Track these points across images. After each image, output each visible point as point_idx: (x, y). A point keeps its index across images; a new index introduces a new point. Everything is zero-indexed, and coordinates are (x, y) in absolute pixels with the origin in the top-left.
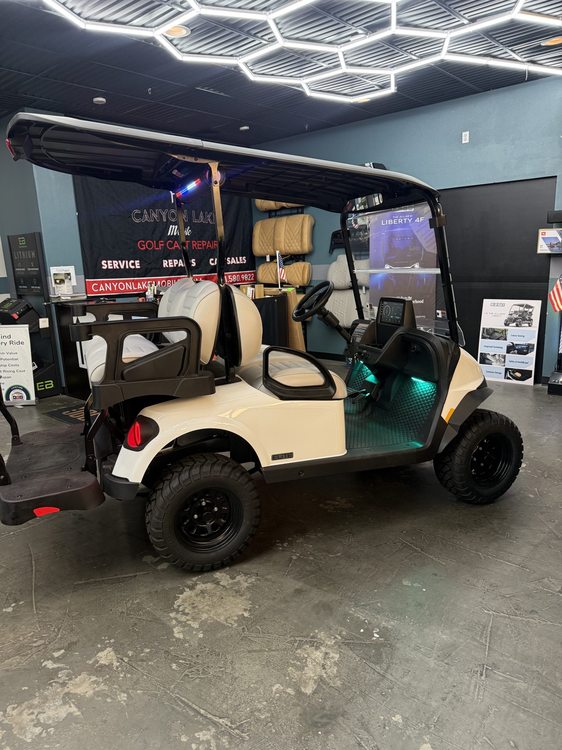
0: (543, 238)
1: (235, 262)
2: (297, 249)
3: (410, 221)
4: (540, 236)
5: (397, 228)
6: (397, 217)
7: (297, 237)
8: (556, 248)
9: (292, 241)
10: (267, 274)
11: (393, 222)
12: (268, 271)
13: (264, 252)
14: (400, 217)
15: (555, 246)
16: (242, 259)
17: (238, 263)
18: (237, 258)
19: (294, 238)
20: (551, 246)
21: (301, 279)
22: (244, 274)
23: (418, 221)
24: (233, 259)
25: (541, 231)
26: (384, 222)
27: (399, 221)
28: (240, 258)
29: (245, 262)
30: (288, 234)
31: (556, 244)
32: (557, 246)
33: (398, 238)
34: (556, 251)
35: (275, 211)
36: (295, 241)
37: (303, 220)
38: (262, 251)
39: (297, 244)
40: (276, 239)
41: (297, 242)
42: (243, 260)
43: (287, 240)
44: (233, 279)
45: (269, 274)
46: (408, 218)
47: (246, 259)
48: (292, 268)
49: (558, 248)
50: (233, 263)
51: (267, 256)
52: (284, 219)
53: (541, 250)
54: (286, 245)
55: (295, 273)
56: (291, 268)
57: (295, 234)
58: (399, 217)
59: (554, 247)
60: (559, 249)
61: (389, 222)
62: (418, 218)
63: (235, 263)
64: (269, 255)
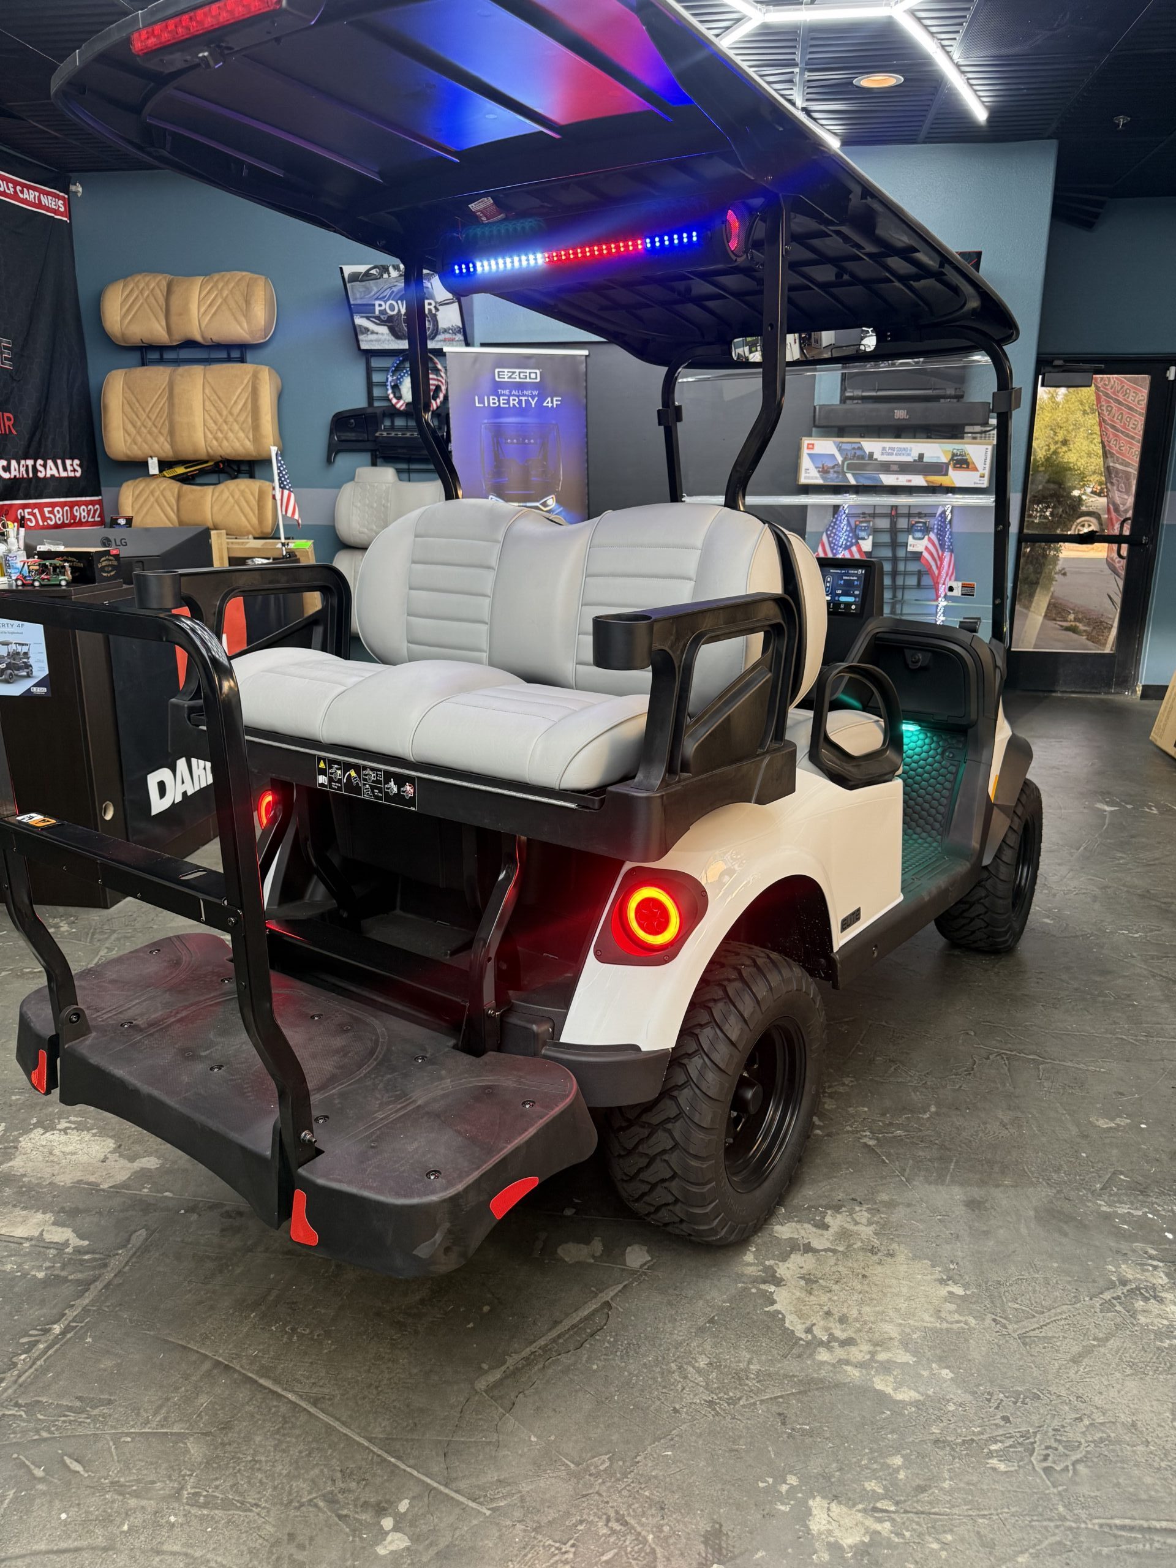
0: (809, 455)
1: (55, 472)
2: (244, 448)
3: (533, 403)
4: (805, 452)
5: (508, 416)
6: (507, 392)
7: (241, 419)
8: (832, 475)
9: (225, 427)
10: (149, 505)
11: (499, 401)
12: (152, 499)
13: (140, 448)
14: (513, 392)
15: (831, 471)
16: (72, 465)
17: (63, 474)
18: (59, 462)
19: (231, 419)
20: (824, 471)
21: (255, 521)
22: (79, 504)
23: (550, 405)
24: (50, 463)
25: (806, 441)
26: (481, 401)
27: (512, 402)
28: (68, 462)
29: (78, 474)
30: (212, 409)
31: (833, 467)
32: (835, 472)
33: (512, 440)
34: (833, 480)
35: (162, 348)
36: (236, 427)
37: (255, 377)
38: (135, 447)
39: (241, 435)
40: (177, 418)
41: (243, 431)
42: (73, 468)
43: (211, 421)
44: (55, 516)
45: (156, 505)
46: (528, 396)
47: (80, 465)
48: (226, 494)
49: (835, 475)
50: (53, 476)
51: (150, 461)
52: (198, 370)
53: (805, 478)
54: (209, 435)
55: (237, 508)
56: (222, 492)
57: (236, 411)
58: (510, 392)
59: (829, 472)
60: (837, 477)
61: (491, 401)
62: (549, 399)
63: (57, 475)
64: (155, 460)
